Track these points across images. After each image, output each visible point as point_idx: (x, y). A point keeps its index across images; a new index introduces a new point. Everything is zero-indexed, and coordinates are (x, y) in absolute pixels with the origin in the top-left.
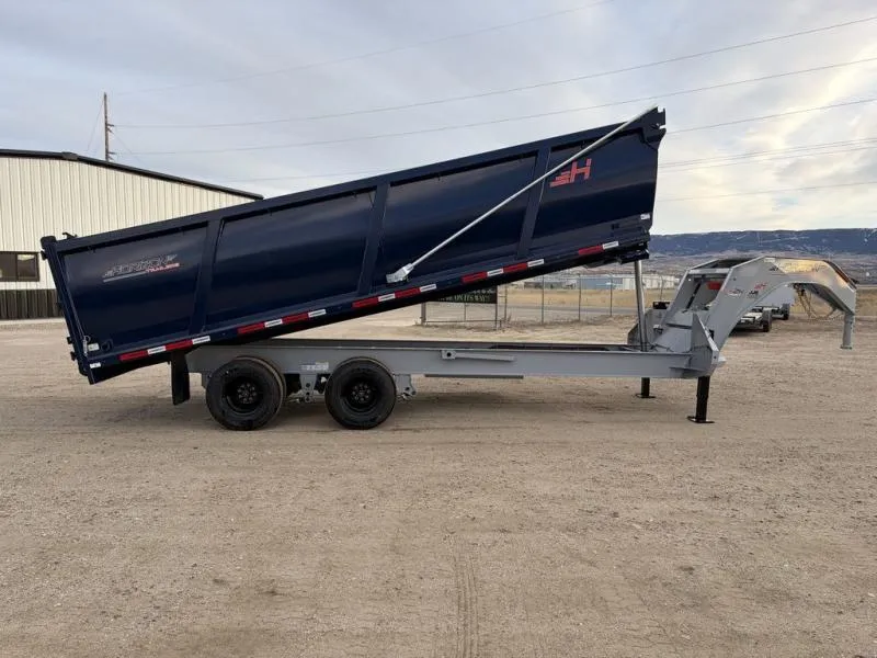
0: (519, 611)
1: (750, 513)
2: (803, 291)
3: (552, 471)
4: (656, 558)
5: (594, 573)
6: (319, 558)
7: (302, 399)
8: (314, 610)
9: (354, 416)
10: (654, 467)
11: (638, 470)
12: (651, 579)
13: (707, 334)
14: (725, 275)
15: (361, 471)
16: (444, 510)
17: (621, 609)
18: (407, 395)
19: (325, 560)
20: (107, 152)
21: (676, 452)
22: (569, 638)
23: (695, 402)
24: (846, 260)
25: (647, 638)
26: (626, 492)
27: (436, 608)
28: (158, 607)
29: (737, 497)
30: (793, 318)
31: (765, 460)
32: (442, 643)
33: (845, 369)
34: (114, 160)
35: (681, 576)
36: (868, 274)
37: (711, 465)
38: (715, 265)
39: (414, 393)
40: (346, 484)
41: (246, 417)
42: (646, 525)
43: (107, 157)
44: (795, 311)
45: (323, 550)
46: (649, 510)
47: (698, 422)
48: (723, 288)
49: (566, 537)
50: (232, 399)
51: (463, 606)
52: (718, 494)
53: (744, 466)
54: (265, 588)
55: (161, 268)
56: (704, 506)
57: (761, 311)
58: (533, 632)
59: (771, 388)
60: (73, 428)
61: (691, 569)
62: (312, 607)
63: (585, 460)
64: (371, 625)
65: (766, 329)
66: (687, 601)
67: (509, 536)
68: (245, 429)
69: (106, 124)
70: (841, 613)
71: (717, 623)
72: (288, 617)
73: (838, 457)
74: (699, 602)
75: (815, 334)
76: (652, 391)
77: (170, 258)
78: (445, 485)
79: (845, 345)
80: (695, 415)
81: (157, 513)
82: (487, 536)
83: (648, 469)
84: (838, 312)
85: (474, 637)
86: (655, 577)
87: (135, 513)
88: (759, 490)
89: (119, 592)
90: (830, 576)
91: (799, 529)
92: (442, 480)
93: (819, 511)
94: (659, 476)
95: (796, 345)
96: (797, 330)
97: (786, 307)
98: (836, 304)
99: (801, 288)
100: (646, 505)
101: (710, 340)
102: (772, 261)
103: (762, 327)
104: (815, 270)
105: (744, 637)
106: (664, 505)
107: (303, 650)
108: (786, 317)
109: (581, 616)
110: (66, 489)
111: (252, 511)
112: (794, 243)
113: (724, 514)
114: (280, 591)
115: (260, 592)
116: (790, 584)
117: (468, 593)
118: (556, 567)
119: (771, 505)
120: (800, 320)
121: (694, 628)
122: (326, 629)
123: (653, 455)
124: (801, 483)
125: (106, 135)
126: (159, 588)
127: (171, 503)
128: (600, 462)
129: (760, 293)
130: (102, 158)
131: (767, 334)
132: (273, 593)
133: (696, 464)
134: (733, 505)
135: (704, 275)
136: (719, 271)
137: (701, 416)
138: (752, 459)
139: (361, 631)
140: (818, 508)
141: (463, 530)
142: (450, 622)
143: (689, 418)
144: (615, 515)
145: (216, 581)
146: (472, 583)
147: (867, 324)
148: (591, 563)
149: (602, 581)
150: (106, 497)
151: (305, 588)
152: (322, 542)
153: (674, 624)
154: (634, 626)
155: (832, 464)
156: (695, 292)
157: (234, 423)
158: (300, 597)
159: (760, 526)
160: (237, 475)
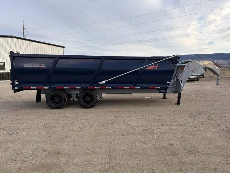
0: (125, 157)
1: (189, 129)
2: (206, 70)
3: (138, 118)
4: (163, 142)
5: (146, 146)
6: (72, 143)
7: (72, 101)
8: (69, 158)
9: (86, 105)
10: (165, 117)
11: (161, 118)
12: (161, 148)
13: (180, 81)
14: (185, 65)
15: (86, 119)
16: (108, 130)
17: (152, 156)
18: (100, 99)
19: (73, 144)
20: (24, 36)
21: (171, 113)
22: (137, 164)
23: (177, 99)
24: (219, 62)
25: (158, 164)
26: (157, 124)
27: (102, 156)
28: (27, 158)
29: (186, 125)
30: (205, 77)
31: (195, 115)
32: (103, 166)
33: (218, 90)
34: (26, 38)
35: (169, 146)
36: (226, 65)
37: (180, 116)
38: (183, 63)
39: (102, 99)
40: (82, 123)
41: (57, 105)
42: (161, 133)
43: (24, 37)
44: (205, 75)
45: (73, 141)
46: (163, 129)
47: (178, 105)
48: (184, 69)
49: (139, 136)
50: (53, 101)
51: (110, 156)
52: (181, 124)
53: (189, 117)
54: (56, 152)
55: (40, 67)
56: (177, 128)
57: (197, 75)
58: (128, 163)
59: (198, 96)
60: (11, 109)
61: (172, 144)
62: (68, 157)
63: (147, 116)
64: (84, 162)
65: (198, 80)
66: (170, 153)
67: (124, 137)
68: (56, 109)
69: (23, 28)
70: (212, 156)
71: (178, 159)
72: (62, 160)
73: (215, 114)
74: (173, 153)
75: (211, 81)
76: (166, 97)
77: (43, 65)
78: (108, 123)
79: (217, 84)
80: (177, 103)
81: (30, 132)
82: (118, 136)
83: (163, 118)
84: (215, 75)
85: (112, 164)
86: (162, 147)
87: (24, 132)
88: (192, 123)
89: (16, 153)
90: (210, 146)
91: (202, 133)
92: (108, 122)
93: (208, 128)
94: (166, 120)
95: (205, 84)
96: (206, 80)
97: (203, 74)
98: (215, 73)
99: (206, 69)
100: (162, 127)
101: (181, 83)
102: (198, 61)
103: (197, 80)
104: (209, 64)
105: (184, 163)
106: (167, 128)
107: (65, 169)
108: (203, 77)
109: (141, 158)
110: (6, 126)
111: (56, 131)
112: (206, 57)
113: (182, 129)
114: (60, 153)
115: (55, 153)
116: (198, 148)
117: (111, 152)
118: (136, 145)
119: (195, 127)
120: (207, 77)
121: (172, 161)
122: (72, 163)
123: (165, 114)
124: (204, 121)
125: (24, 31)
126: (28, 152)
127: (34, 129)
128: (151, 116)
129: (194, 70)
130: (23, 37)
131: (198, 81)
132: (58, 153)
133: (176, 116)
134: (185, 127)
135: (180, 66)
136: (184, 64)
137: (179, 103)
138: (191, 115)
139: (81, 164)
140: (208, 127)
141: (112, 135)
142: (106, 160)
143: (176, 104)
144: (153, 130)
145: (43, 150)
146: (113, 149)
147: (224, 78)
148: (146, 144)
149: (148, 149)
150: (16, 128)
151: (67, 152)
152: (73, 139)
153: (166, 160)
154: (156, 161)
155: (212, 116)
156: (178, 70)
157: (54, 107)
158: (65, 154)
159: (192, 133)
160: (53, 121)
